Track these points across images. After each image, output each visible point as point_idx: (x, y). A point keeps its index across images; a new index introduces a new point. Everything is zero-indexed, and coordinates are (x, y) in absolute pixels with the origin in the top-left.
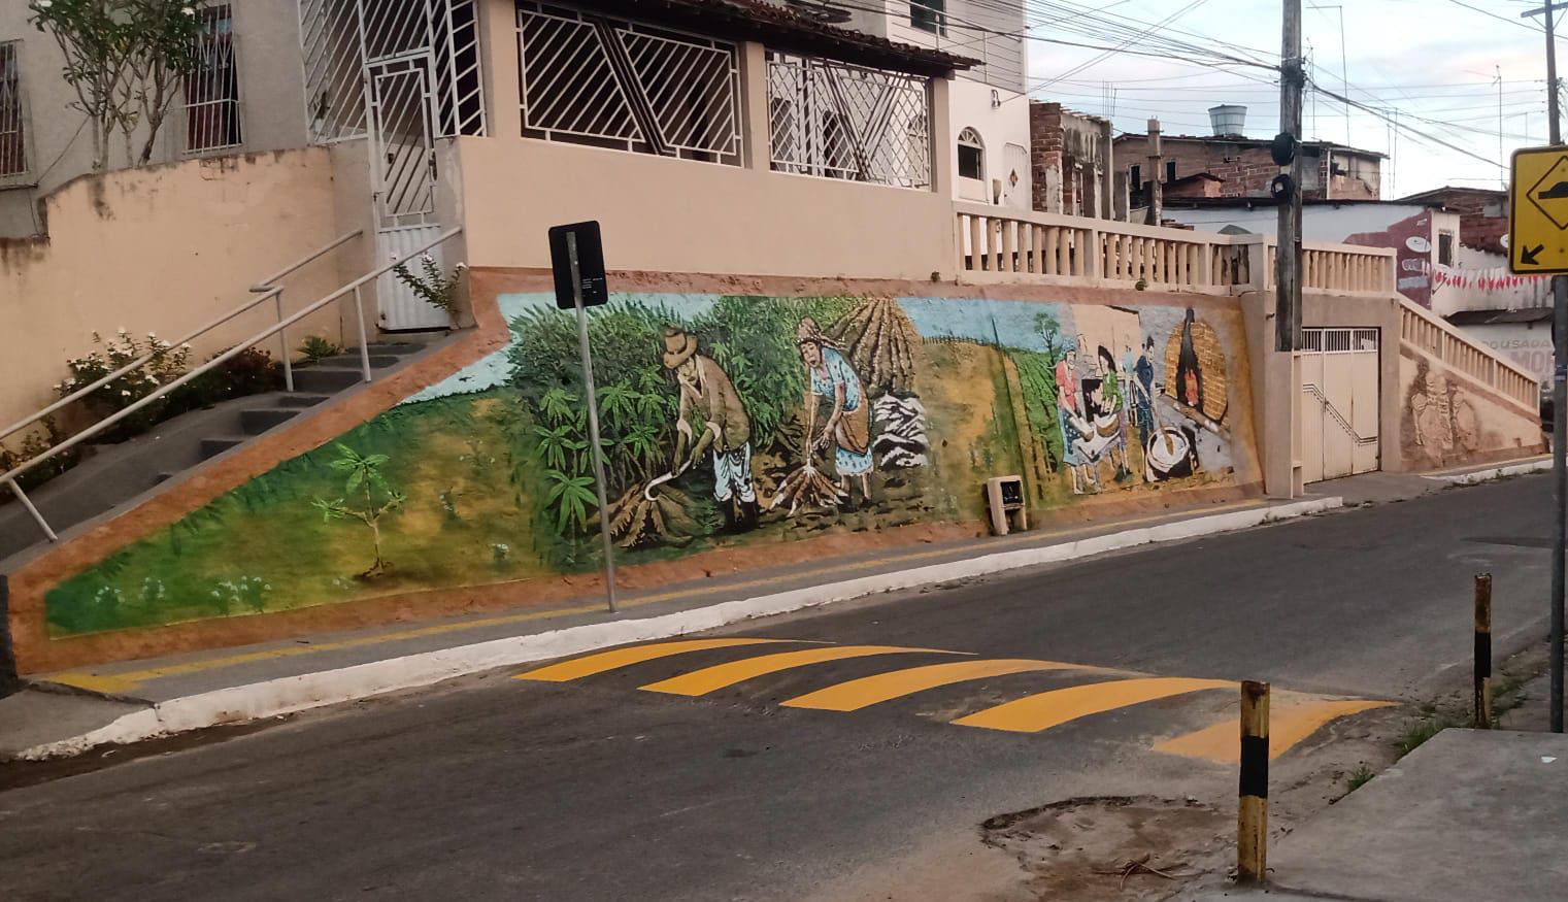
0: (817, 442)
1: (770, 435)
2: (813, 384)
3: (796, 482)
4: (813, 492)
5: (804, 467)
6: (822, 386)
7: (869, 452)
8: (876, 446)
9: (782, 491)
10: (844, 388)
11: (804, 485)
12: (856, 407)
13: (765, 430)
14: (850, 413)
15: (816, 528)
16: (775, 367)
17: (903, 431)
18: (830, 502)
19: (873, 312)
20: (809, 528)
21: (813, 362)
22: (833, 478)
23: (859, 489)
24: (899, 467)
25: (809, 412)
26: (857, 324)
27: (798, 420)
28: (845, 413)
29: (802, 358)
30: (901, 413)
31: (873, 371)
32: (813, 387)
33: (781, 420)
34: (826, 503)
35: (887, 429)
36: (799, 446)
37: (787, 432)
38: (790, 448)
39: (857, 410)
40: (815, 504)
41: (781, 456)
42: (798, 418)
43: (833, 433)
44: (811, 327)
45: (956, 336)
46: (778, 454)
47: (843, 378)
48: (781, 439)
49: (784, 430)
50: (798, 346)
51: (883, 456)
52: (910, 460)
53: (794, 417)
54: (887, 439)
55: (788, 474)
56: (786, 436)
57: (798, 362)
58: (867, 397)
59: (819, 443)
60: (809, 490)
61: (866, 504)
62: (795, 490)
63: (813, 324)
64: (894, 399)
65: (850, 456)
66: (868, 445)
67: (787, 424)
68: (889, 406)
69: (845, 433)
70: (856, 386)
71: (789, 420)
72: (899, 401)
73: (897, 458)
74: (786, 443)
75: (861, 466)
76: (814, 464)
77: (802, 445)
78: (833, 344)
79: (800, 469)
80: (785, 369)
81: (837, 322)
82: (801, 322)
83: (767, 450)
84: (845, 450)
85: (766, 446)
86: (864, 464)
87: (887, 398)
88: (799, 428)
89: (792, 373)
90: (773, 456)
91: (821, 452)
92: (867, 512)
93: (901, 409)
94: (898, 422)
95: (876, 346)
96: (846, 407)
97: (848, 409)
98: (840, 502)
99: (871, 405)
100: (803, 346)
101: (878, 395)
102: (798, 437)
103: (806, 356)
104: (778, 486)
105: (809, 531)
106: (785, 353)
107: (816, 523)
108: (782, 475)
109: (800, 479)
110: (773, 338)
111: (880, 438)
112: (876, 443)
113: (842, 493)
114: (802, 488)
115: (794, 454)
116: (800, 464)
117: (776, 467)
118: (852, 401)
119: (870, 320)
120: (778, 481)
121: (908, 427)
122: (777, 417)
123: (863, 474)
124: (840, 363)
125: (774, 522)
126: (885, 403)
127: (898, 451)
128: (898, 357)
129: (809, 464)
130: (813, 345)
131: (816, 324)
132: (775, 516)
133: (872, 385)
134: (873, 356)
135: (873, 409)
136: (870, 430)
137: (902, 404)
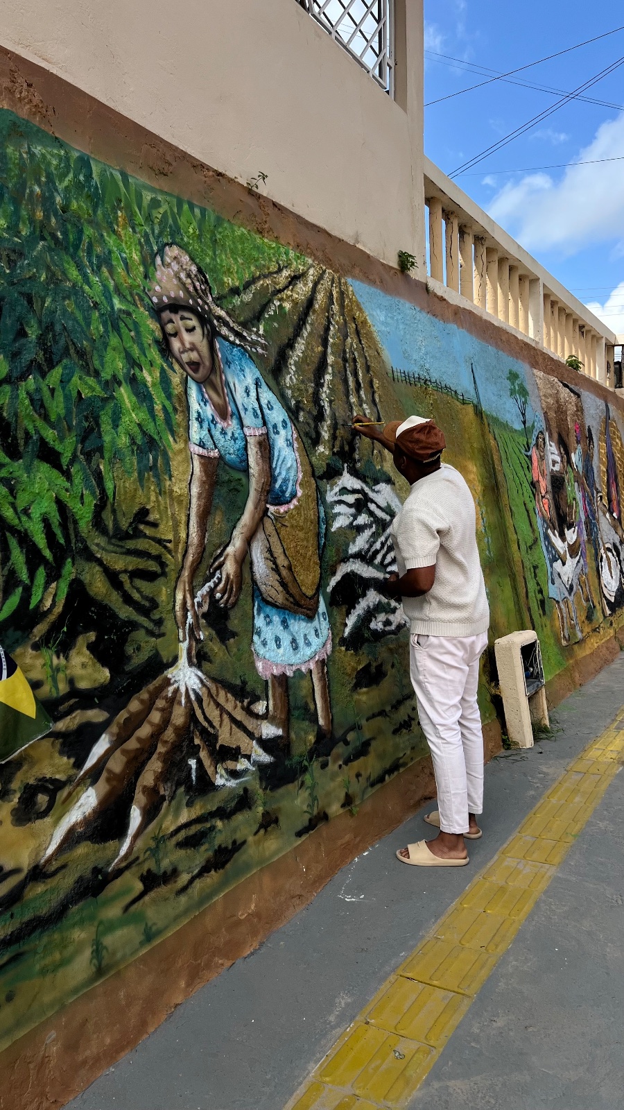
0: (206, 589)
1: (54, 575)
2: (194, 425)
3: (145, 731)
4: (194, 751)
5: (170, 673)
6: (217, 434)
7: (322, 607)
8: (334, 588)
9: (94, 776)
10: (266, 447)
11: (169, 734)
12: (294, 495)
13: (34, 558)
14: (282, 509)
15: (205, 870)
16: (81, 354)
17: (377, 552)
18: (242, 765)
19: (314, 290)
20: (184, 878)
21: (195, 365)
22: (245, 692)
23: (306, 708)
24: (378, 635)
25: (185, 503)
26: (287, 306)
27: (155, 525)
28: (272, 508)
29: (164, 347)
30: (371, 514)
31: (320, 417)
32: (196, 432)
33: (98, 522)
34: (234, 774)
35: (353, 549)
36: (154, 604)
37: (119, 563)
38: (125, 612)
39: (295, 502)
40: (205, 785)
41: (91, 647)
42: (153, 517)
43: (244, 560)
44: (189, 276)
45: (433, 380)
46: (82, 642)
47: (265, 423)
48: (98, 586)
49: (108, 558)
50: (157, 312)
51: (348, 613)
52: (391, 617)
53: (142, 515)
54: (352, 572)
55: (114, 712)
56: (113, 578)
57: (154, 354)
58: (313, 475)
59: (212, 592)
60: (183, 746)
61: (325, 743)
62: (137, 763)
63: (194, 269)
64: (357, 484)
65: (285, 624)
66: (321, 586)
67: (120, 536)
68: (351, 499)
69: (273, 560)
70: (290, 445)
71: (124, 524)
72: (367, 489)
73: (370, 614)
74: (114, 600)
75: (308, 644)
76: (200, 658)
77: (163, 598)
78: (238, 334)
79: (157, 682)
80: (115, 364)
81: (247, 285)
82: (161, 252)
83: (40, 630)
84: (274, 605)
85: (38, 615)
86: (312, 638)
87: (348, 480)
88: (155, 549)
89: (133, 381)
90: (64, 649)
91: (217, 617)
92: (324, 765)
93: (372, 507)
94: (367, 533)
95: (322, 367)
96: (273, 494)
97: (279, 500)
98: (266, 758)
99: (320, 494)
100: (166, 315)
101: (332, 473)
102: (150, 576)
103: (176, 344)
104: (79, 764)
105: (184, 889)
106: (114, 322)
107: (203, 854)
108: (96, 715)
109: (156, 717)
110: (80, 267)
111: (343, 569)
112: (333, 582)
113: (269, 730)
114: (161, 749)
115: (140, 635)
116: (158, 665)
117: (74, 692)
118: (286, 481)
119: (310, 302)
120: (77, 743)
121: (383, 544)
122: (83, 512)
123: (312, 666)
124: (257, 385)
125: (60, 913)
126: (344, 491)
127: (372, 598)
128: (359, 397)
129: (183, 660)
130: (194, 322)
131: (200, 270)
132: (65, 883)
133: (321, 449)
134: (319, 385)
135: (324, 502)
136: (321, 551)
137: (371, 495)
